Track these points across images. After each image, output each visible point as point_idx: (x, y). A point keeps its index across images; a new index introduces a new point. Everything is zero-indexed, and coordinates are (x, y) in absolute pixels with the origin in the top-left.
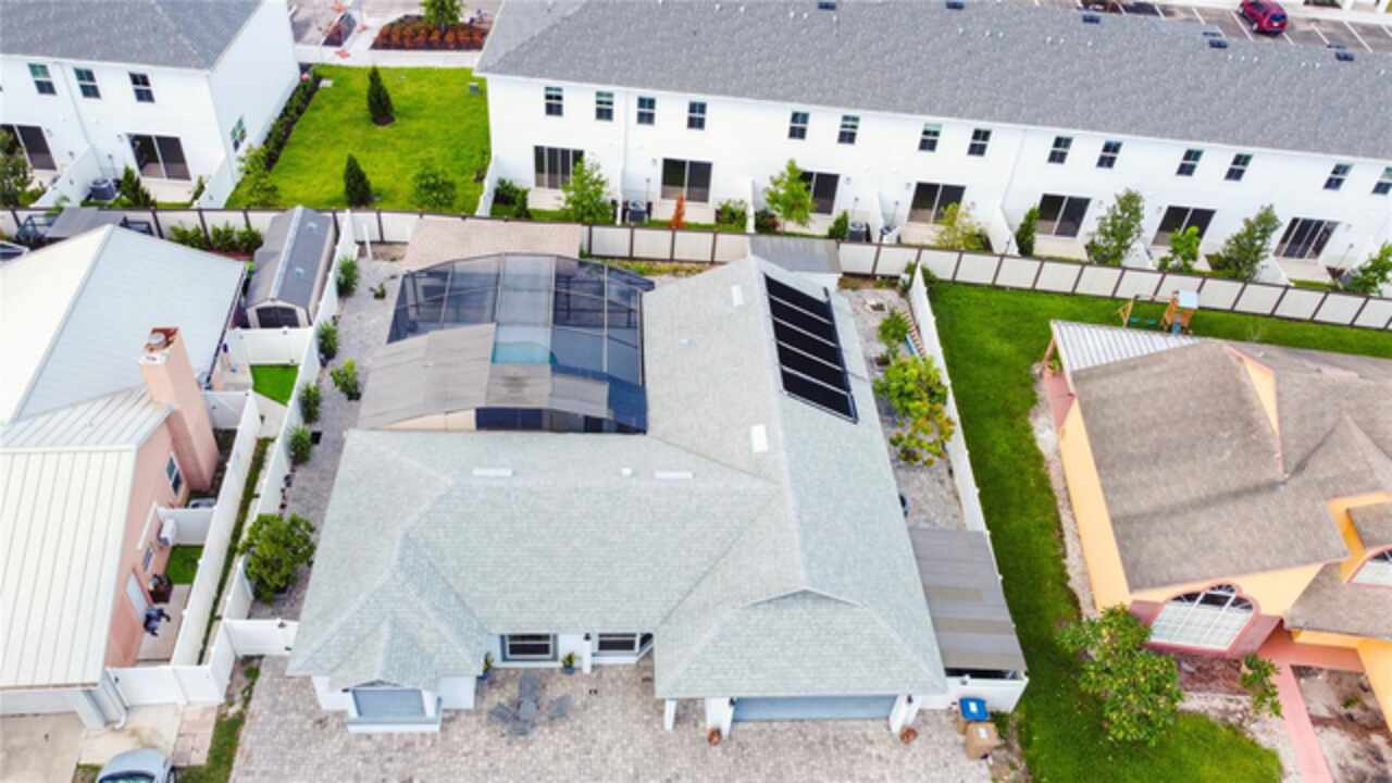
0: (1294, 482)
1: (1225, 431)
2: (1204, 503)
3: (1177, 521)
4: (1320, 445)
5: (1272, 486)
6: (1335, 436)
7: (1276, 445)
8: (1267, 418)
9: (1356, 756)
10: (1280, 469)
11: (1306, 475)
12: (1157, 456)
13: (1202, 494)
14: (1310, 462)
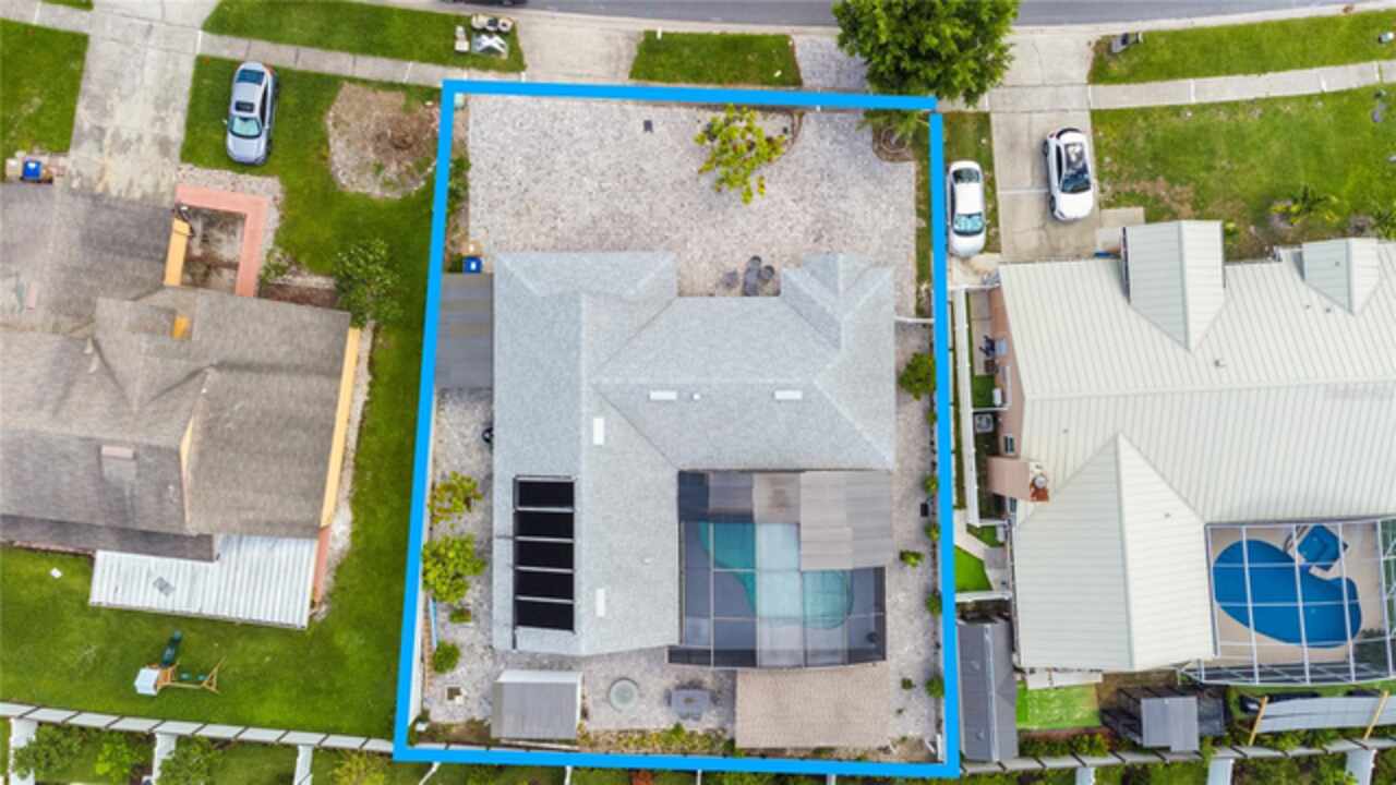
0: (205, 363)
1: (229, 429)
2: (274, 368)
3: (297, 360)
4: (169, 389)
5: (220, 366)
6: (154, 393)
7: (201, 403)
8: (194, 431)
9: (219, 241)
10: (209, 378)
11: (193, 366)
12: (287, 425)
13: (271, 376)
14: (184, 376)
